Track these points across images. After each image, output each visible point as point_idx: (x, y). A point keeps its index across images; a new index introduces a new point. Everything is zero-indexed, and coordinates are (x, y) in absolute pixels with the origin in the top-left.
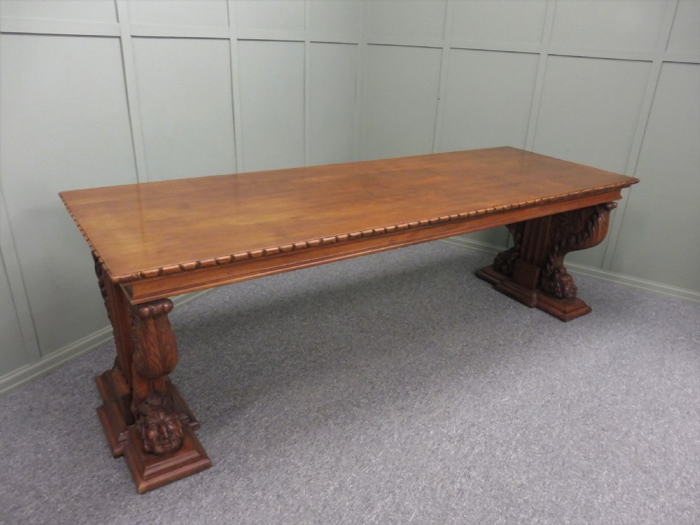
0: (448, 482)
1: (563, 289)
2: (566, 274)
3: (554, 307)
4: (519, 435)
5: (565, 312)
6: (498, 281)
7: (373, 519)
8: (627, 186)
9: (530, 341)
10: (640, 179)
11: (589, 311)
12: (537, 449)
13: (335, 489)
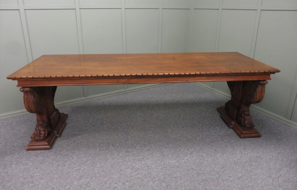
0: (114, 182)
1: (244, 122)
2: (249, 115)
3: (239, 130)
4: (163, 177)
5: (242, 134)
6: (223, 113)
7: (76, 184)
8: (274, 73)
9: (213, 142)
10: (280, 70)
11: (259, 136)
12: (164, 185)
13: (76, 170)
